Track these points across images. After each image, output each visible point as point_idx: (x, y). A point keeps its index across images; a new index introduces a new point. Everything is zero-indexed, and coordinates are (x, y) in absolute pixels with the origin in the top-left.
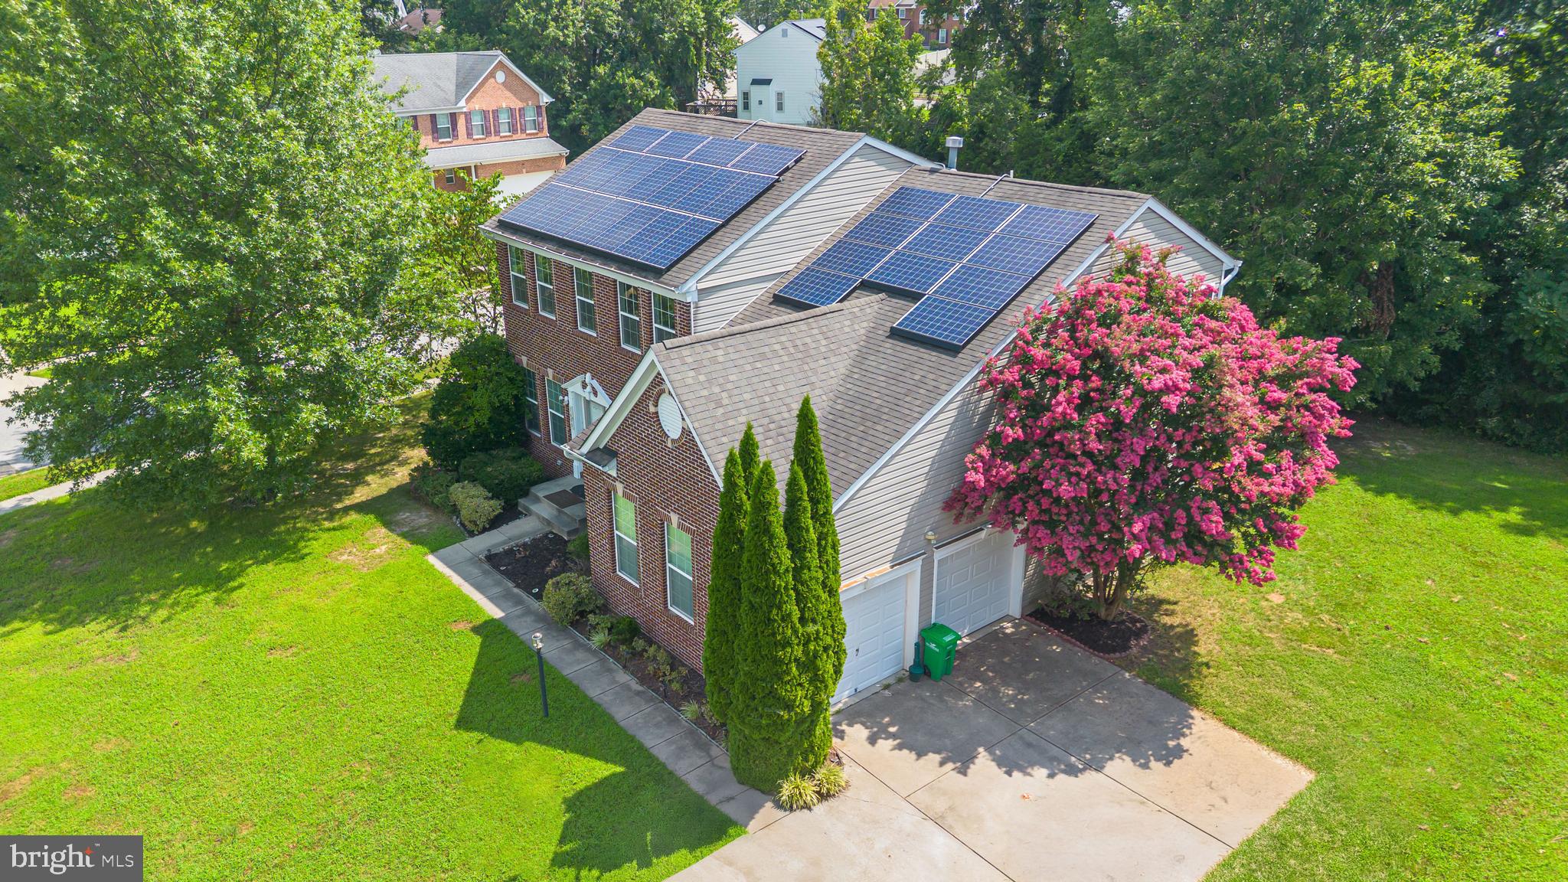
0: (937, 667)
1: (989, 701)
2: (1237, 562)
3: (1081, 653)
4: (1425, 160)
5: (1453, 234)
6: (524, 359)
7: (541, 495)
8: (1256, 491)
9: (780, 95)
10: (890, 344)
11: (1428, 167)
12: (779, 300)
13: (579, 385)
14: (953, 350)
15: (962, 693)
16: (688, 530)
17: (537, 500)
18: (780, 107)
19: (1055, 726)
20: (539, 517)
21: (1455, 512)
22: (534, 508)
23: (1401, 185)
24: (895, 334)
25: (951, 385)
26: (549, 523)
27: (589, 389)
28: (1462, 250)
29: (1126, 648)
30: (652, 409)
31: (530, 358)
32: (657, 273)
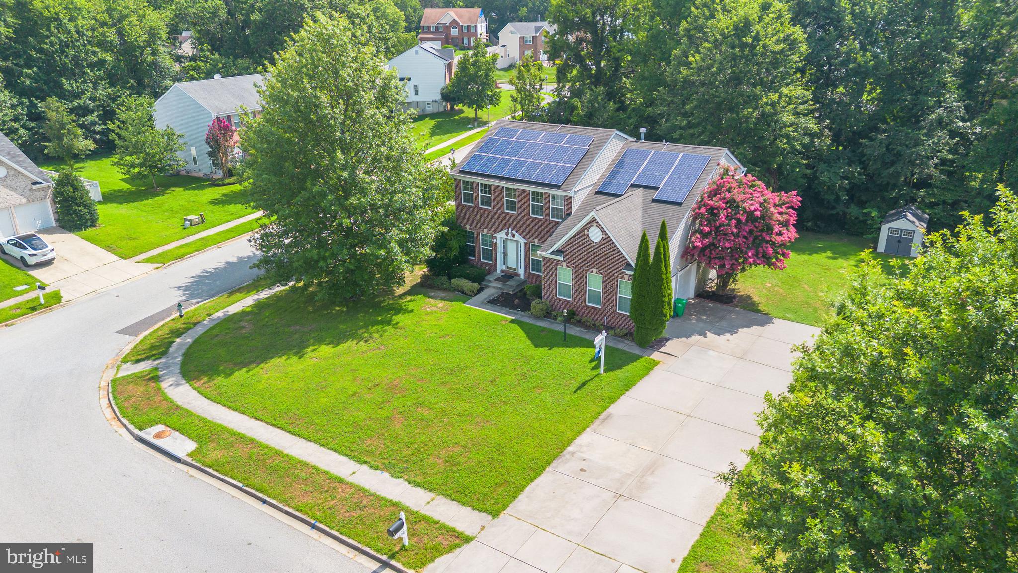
0: (680, 313)
1: (699, 320)
2: (774, 264)
3: (719, 305)
4: (789, 127)
5: (800, 153)
6: (468, 227)
7: (491, 279)
8: (780, 240)
9: (416, 86)
10: (653, 204)
11: (790, 129)
12: (597, 193)
13: (504, 234)
14: (680, 204)
15: (691, 320)
16: (601, 273)
17: (490, 281)
18: (416, 93)
19: (724, 324)
20: (494, 287)
21: (810, 254)
22: (490, 284)
23: (782, 136)
24: (654, 201)
25: (684, 215)
26: (500, 289)
27: (510, 235)
28: (802, 158)
29: (732, 302)
30: (586, 232)
31: (471, 225)
32: (558, 187)
